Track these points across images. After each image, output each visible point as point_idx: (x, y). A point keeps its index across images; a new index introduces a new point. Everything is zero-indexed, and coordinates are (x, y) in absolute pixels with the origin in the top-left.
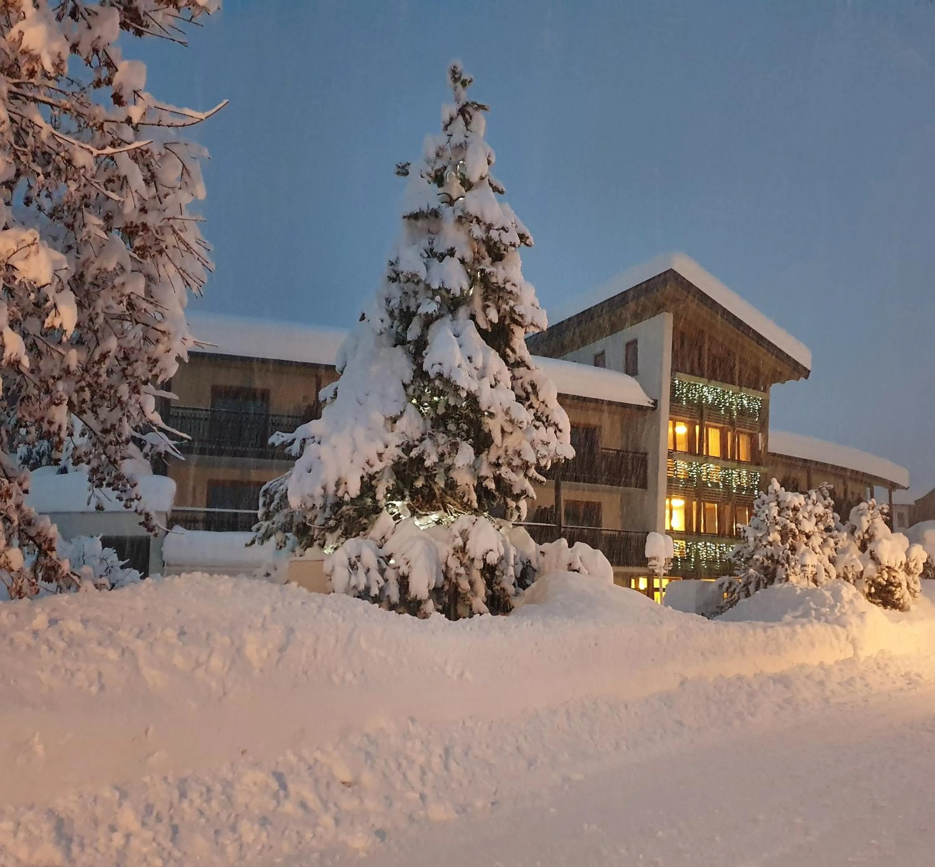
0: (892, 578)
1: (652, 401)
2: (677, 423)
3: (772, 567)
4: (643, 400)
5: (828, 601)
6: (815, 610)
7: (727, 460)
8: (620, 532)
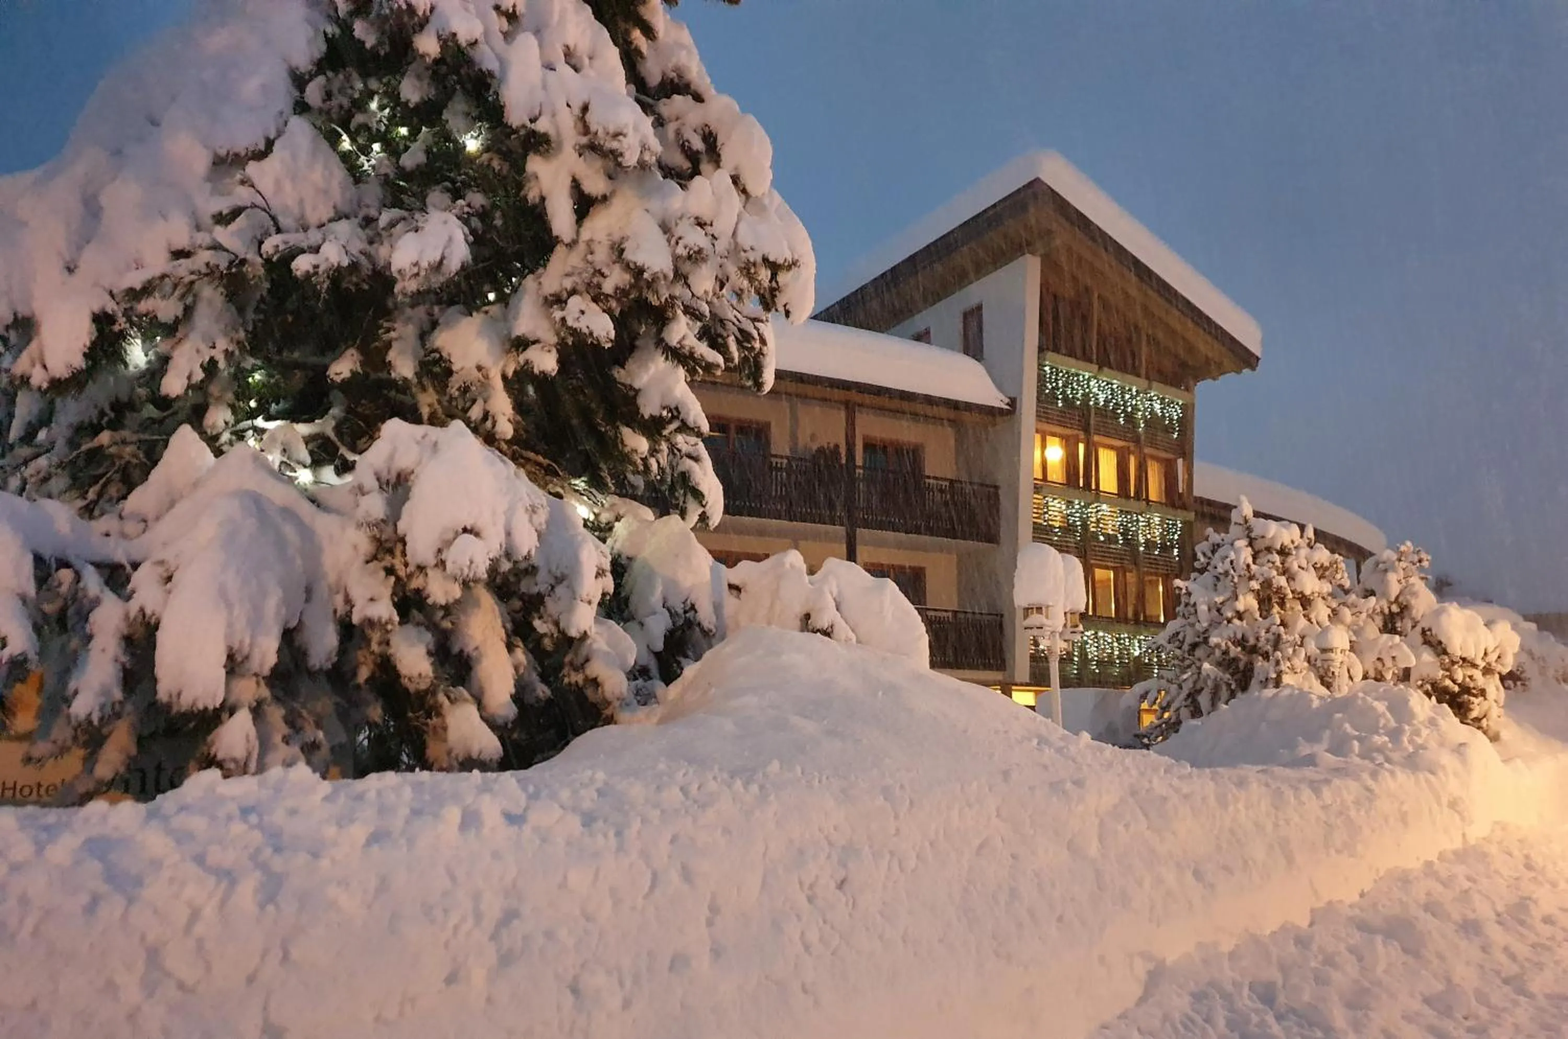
0: (1468, 679)
1: (1007, 400)
2: (1048, 438)
3: (1244, 658)
4: (994, 398)
5: (1382, 722)
6: (1359, 739)
7: (1128, 497)
8: (955, 612)
